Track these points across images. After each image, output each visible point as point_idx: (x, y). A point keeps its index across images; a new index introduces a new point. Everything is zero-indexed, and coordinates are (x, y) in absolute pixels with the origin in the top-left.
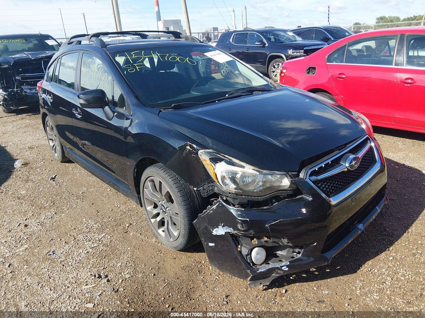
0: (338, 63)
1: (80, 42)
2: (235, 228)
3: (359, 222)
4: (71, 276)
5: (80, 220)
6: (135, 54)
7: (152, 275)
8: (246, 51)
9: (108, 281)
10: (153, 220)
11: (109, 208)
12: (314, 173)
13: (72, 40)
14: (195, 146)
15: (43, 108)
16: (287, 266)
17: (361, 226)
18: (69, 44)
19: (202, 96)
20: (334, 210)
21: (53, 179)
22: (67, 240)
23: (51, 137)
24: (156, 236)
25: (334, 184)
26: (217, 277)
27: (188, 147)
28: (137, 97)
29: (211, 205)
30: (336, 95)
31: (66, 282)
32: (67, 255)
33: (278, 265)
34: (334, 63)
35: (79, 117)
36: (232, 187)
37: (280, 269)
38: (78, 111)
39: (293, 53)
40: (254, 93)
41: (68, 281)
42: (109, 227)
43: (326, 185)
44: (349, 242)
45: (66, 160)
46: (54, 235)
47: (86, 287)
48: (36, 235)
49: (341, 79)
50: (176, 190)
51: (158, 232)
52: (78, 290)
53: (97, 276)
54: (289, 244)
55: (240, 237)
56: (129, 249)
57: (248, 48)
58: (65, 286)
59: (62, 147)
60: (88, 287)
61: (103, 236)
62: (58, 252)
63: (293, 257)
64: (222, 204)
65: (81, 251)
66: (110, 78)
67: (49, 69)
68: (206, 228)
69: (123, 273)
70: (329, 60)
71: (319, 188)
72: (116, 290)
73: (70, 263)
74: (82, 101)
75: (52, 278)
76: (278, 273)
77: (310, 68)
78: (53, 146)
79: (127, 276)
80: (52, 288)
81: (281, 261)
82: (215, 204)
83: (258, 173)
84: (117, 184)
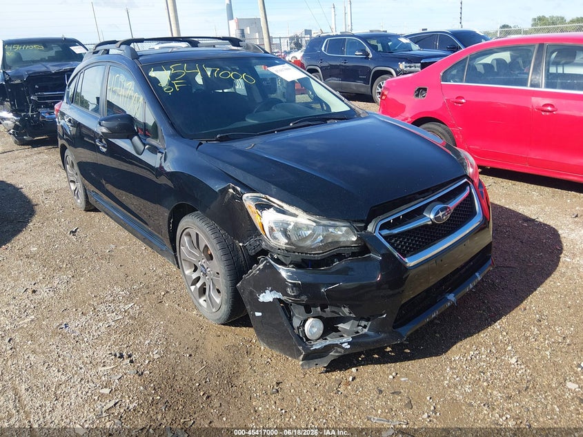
0: (457, 82)
1: (107, 52)
2: (285, 293)
3: (450, 292)
4: (85, 355)
5: (103, 286)
6: (175, 68)
7: (188, 355)
8: (344, 64)
9: (131, 362)
10: (193, 288)
11: (141, 272)
12: (386, 226)
13: (98, 48)
14: (239, 189)
15: (62, 138)
16: (349, 343)
17: (451, 297)
18: (94, 53)
19: (259, 124)
20: (412, 273)
21: (73, 233)
22: (84, 311)
23: (72, 179)
24: (197, 307)
25: (412, 240)
26: (269, 360)
27: (231, 190)
28: (172, 125)
29: (258, 263)
30: (453, 126)
31: (79, 363)
32: (83, 329)
33: (337, 341)
34: (452, 83)
35: (104, 150)
36: (282, 242)
37: (339, 346)
38: (102, 142)
39: (406, 67)
40: (328, 122)
41: (81, 361)
42: (140, 295)
43: (401, 242)
44: (433, 316)
45: (90, 208)
46: (68, 304)
47: (103, 368)
48: (46, 303)
49: (460, 105)
50: (215, 242)
51: (199, 303)
52: (93, 372)
53: (118, 355)
54: (351, 315)
55: (291, 305)
56: (162, 323)
57: (346, 59)
58: (77, 366)
59: (85, 190)
60: (105, 368)
61: (130, 306)
62: (72, 326)
63: (358, 332)
64: (269, 262)
65: (101, 324)
66: (141, 99)
67: (69, 86)
68: (251, 293)
69: (151, 353)
70: (444, 79)
71: (392, 245)
72: (140, 372)
73: (86, 339)
74: (104, 130)
75: (62, 357)
76: (337, 352)
77: (420, 89)
78: (75, 190)
79: (156, 356)
80: (61, 369)
81: (343, 336)
82: (262, 262)
83: (314, 224)
84: (150, 239)
